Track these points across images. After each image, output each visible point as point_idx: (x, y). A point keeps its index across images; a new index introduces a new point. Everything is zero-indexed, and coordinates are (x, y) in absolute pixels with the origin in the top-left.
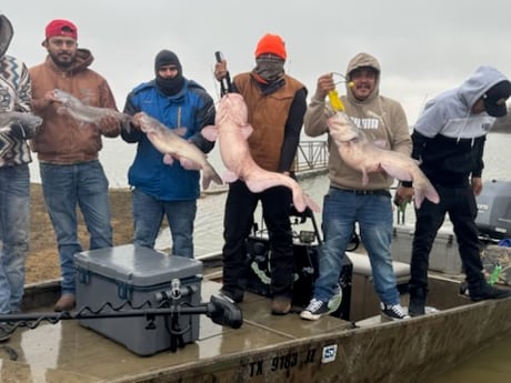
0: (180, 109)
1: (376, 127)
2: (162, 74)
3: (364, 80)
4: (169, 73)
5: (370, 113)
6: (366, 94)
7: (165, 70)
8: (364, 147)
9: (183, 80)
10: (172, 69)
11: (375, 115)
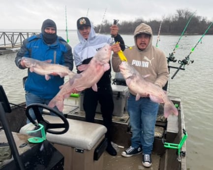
0: (55, 52)
1: (147, 67)
2: (46, 31)
3: (143, 40)
4: (50, 31)
5: (146, 58)
6: (144, 47)
7: (49, 29)
8: (137, 82)
9: (57, 37)
10: (52, 30)
11: (147, 59)
